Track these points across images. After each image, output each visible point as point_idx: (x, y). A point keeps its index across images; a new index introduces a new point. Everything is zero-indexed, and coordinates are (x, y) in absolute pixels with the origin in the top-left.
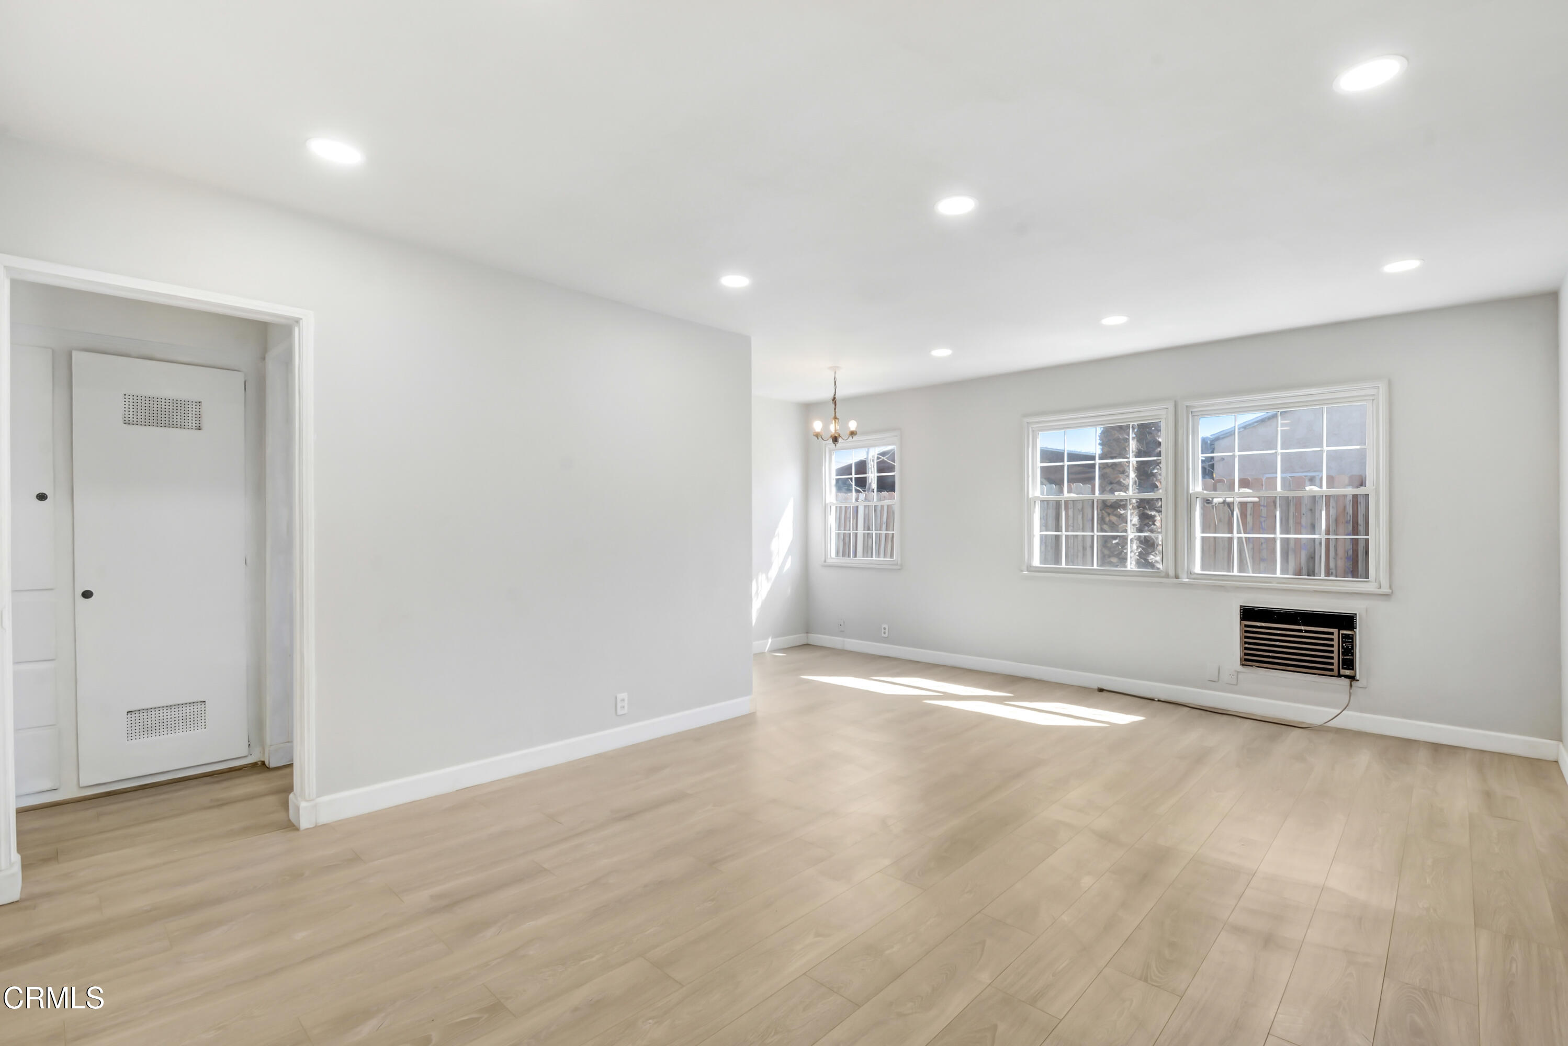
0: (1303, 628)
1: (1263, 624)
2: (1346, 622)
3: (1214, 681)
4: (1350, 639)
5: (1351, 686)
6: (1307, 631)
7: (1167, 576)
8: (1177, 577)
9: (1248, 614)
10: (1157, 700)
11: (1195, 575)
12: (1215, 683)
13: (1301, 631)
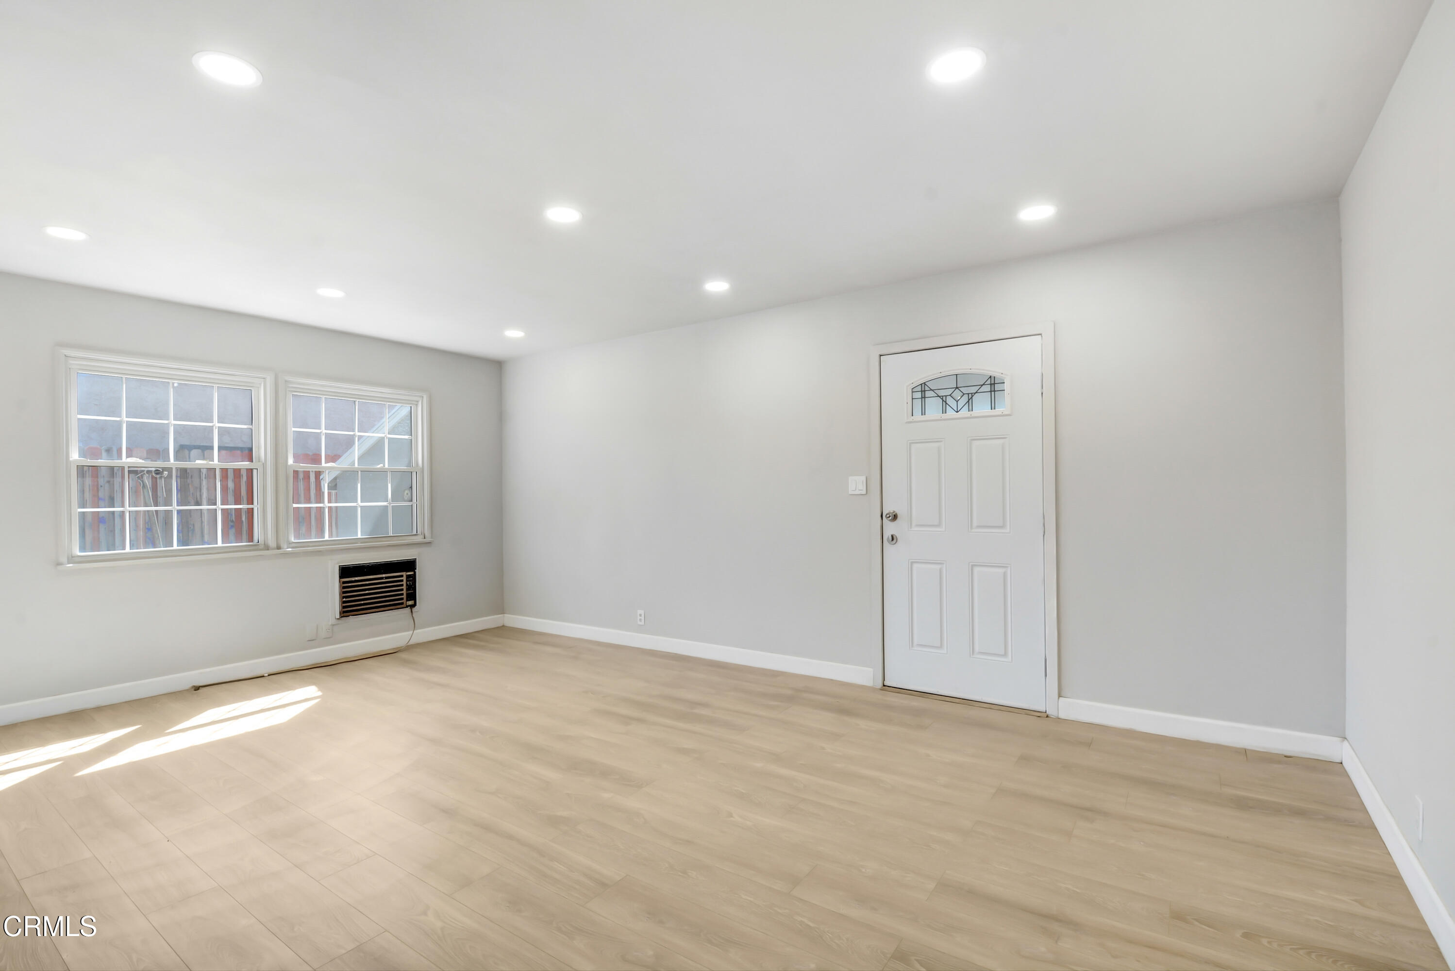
0: (384, 576)
1: (357, 579)
2: (409, 565)
3: (313, 640)
4: (412, 579)
5: (412, 612)
6: (386, 578)
7: (267, 548)
8: (279, 548)
9: (346, 572)
10: (267, 675)
11: (293, 544)
12: (314, 641)
13: (382, 578)
